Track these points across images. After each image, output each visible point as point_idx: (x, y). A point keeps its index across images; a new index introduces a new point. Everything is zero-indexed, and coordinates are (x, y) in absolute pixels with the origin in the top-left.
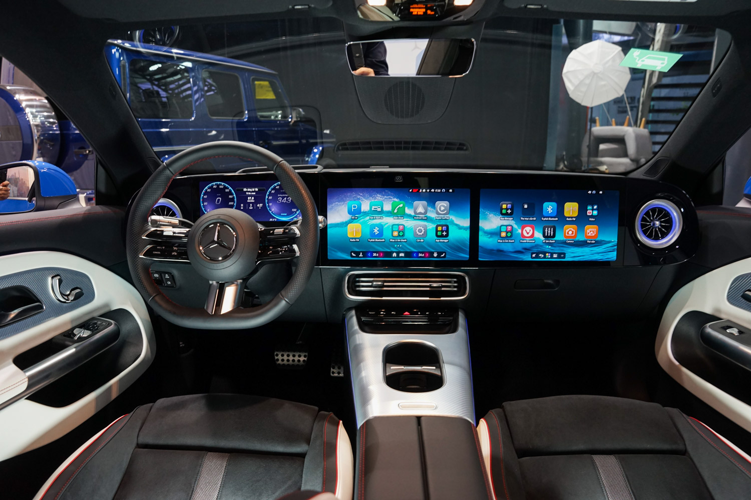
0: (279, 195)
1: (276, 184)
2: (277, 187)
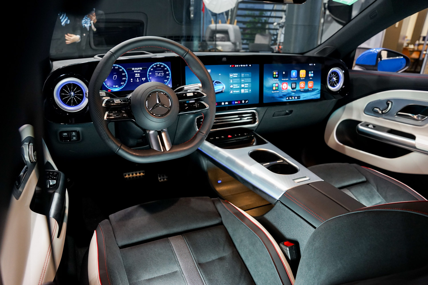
0: (156, 72)
1: (153, 65)
2: (154, 67)
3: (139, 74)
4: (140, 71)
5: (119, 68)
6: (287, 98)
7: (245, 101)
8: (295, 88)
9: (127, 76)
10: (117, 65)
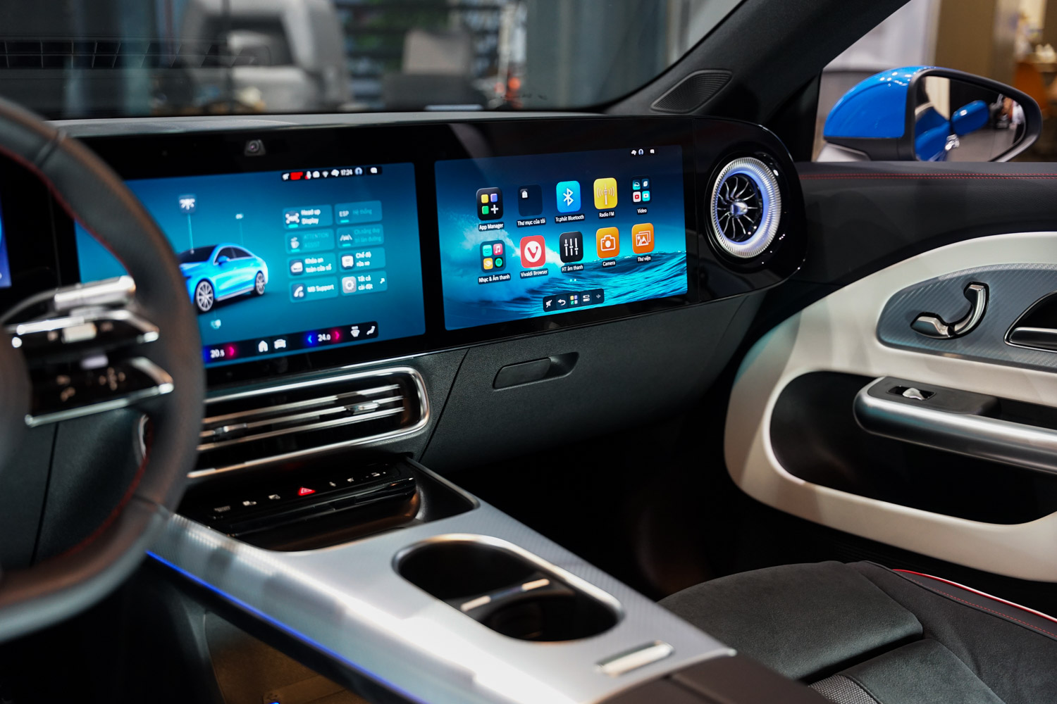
6: (548, 304)
7: (364, 328)
8: (580, 256)
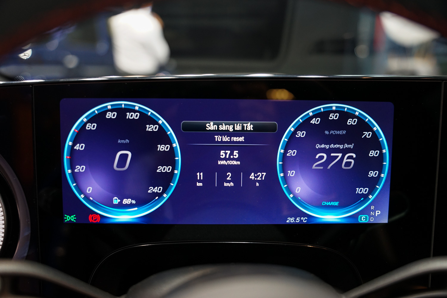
0: (318, 146)
1: (310, 112)
2: (313, 121)
3: (236, 153)
4: (242, 139)
5: (146, 119)
9: (179, 158)
10: (137, 106)
